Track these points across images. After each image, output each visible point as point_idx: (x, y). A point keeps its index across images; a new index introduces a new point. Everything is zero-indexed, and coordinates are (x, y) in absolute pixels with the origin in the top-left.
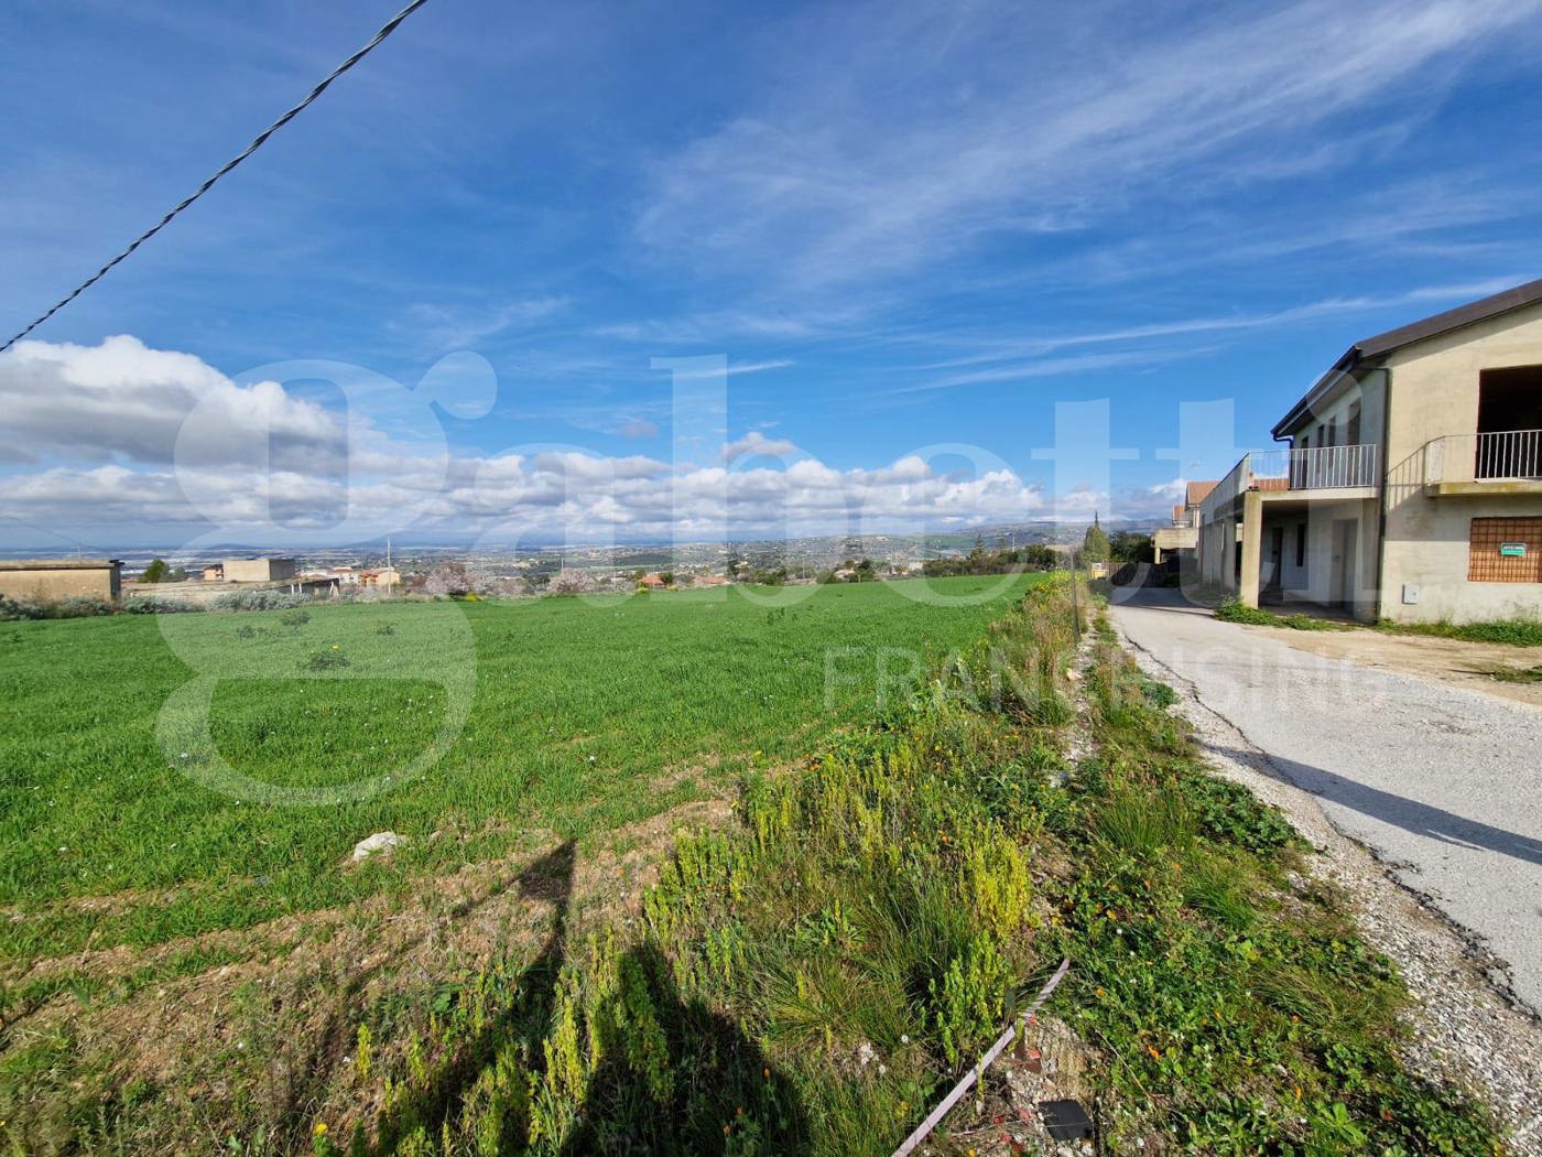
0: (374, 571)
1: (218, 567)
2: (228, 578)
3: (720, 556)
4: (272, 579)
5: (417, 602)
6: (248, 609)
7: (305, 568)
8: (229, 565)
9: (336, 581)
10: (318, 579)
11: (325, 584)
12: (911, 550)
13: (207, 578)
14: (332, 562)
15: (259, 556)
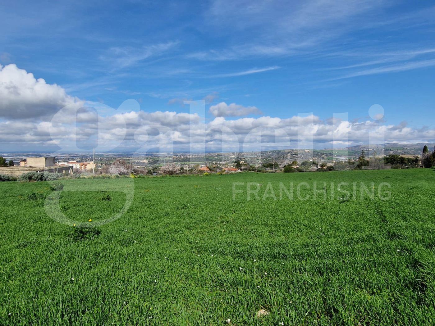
0: (85, 163)
1: (25, 160)
2: (28, 165)
3: (231, 158)
4: (46, 166)
5: (109, 178)
6: (35, 180)
7: (58, 162)
8: (28, 159)
9: (72, 167)
10: (64, 166)
11: (67, 169)
12: (322, 156)
13: (21, 165)
14: (69, 159)
15: (41, 156)
